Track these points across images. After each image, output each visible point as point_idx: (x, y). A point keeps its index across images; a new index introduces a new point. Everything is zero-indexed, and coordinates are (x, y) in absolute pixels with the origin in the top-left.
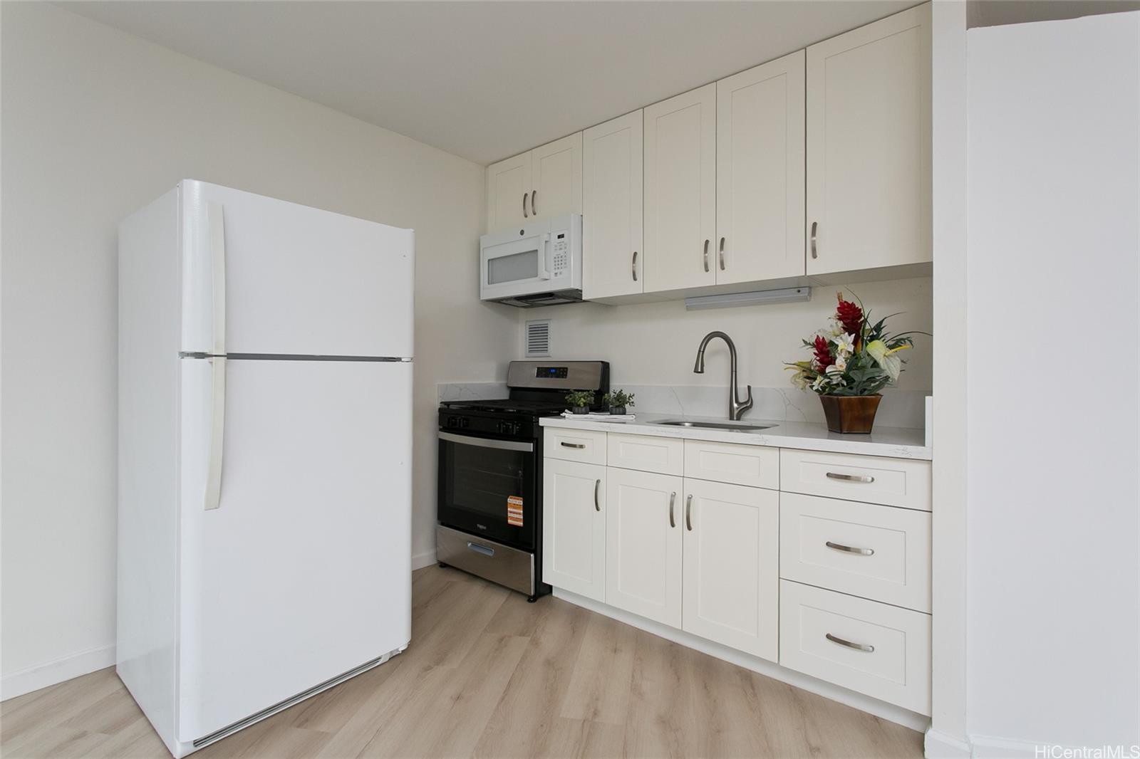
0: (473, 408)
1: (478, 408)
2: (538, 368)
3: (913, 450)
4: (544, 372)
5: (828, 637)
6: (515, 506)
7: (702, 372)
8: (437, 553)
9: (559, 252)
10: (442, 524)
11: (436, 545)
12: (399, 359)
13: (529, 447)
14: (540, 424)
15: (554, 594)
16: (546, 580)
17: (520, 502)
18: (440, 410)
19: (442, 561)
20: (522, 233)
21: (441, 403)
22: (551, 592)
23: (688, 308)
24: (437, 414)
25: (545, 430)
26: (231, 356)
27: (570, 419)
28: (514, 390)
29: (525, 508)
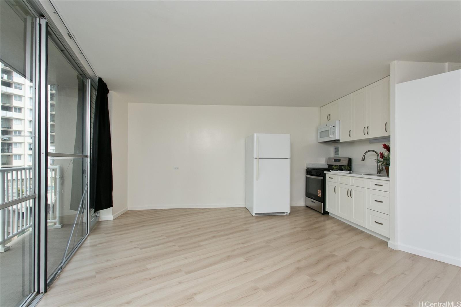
0: (313, 169)
1: (315, 169)
2: (334, 160)
3: (387, 178)
4: (336, 161)
5: (375, 222)
6: (319, 192)
7: (364, 160)
8: (305, 204)
9: (334, 130)
10: (307, 197)
11: (305, 202)
12: (287, 158)
13: (322, 178)
14: (325, 173)
15: (329, 215)
16: (326, 210)
17: (320, 191)
18: (306, 169)
19: (307, 206)
20: (326, 125)
21: (307, 168)
22: (329, 214)
23: (370, 143)
24: (305, 170)
25: (326, 174)
26: (259, 158)
27: (332, 172)
28: (329, 165)
29: (321, 192)
